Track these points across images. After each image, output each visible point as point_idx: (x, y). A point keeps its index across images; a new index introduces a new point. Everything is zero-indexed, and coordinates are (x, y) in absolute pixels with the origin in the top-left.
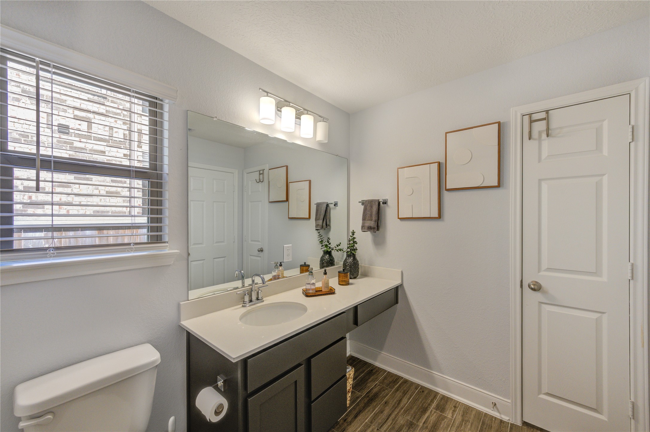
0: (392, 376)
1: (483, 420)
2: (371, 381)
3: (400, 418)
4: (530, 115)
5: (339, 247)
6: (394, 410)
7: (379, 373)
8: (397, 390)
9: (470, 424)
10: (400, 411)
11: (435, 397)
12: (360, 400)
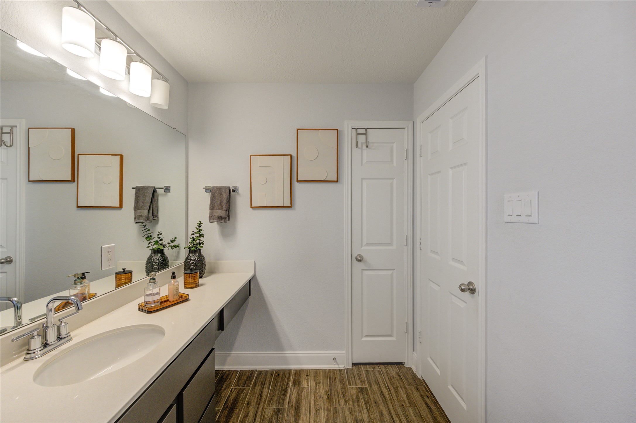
0: (245, 374)
1: (329, 376)
2: (225, 389)
3: (267, 411)
4: (356, 129)
5: (175, 243)
6: (259, 406)
7: (231, 377)
8: (255, 385)
9: (322, 384)
10: (264, 404)
11: (290, 375)
12: (219, 416)
